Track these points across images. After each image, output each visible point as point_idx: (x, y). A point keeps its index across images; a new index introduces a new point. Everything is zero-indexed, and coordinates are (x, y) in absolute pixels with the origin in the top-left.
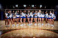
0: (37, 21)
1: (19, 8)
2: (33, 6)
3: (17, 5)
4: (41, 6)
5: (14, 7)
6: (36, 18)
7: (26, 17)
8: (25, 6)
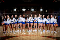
0: (38, 27)
1: (17, 12)
2: (33, 10)
3: (15, 9)
4: (41, 10)
5: (12, 11)
6: (36, 24)
7: (26, 22)
8: (24, 10)
